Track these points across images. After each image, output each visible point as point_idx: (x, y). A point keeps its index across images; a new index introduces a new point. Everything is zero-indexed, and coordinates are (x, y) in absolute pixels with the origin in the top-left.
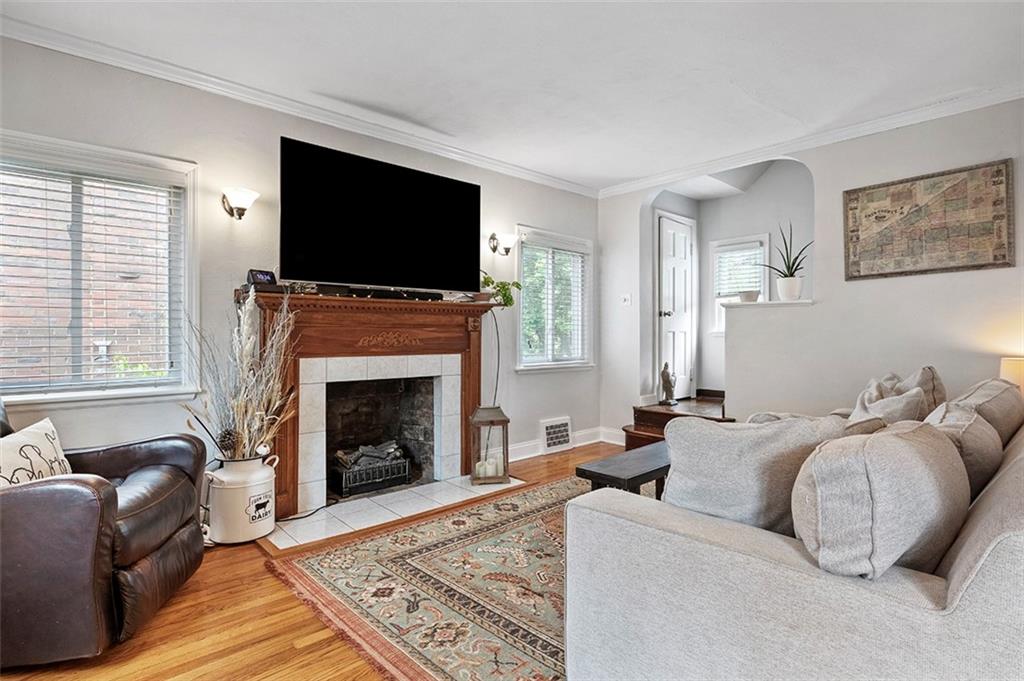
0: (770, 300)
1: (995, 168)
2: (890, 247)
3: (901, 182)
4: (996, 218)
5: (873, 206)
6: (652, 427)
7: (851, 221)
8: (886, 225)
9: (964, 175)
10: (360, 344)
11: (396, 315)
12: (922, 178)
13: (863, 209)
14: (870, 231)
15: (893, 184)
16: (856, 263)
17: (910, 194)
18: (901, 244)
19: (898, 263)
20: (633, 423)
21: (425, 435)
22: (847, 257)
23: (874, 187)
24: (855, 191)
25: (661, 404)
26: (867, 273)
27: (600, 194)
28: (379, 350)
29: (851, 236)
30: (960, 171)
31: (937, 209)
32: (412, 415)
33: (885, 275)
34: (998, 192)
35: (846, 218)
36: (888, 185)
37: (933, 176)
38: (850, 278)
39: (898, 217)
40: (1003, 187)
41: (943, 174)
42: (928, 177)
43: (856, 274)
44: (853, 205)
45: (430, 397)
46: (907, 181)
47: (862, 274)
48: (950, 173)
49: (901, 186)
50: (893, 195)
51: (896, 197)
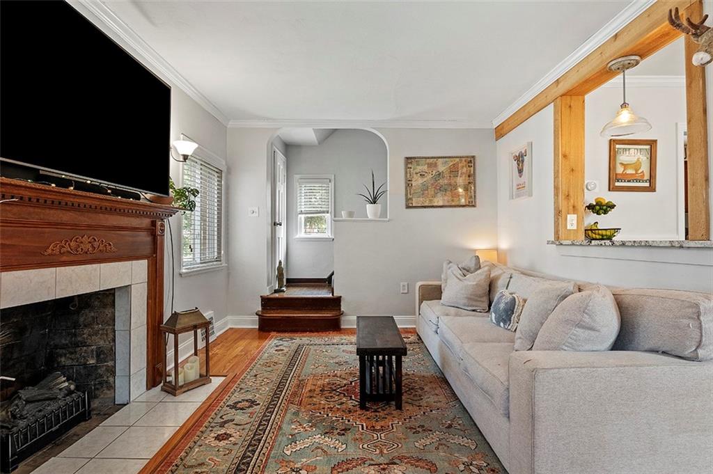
0: (335, 217)
1: (469, 159)
2: (426, 192)
3: (432, 158)
4: (469, 183)
5: (419, 168)
6: (278, 309)
7: (408, 175)
8: (425, 179)
9: (458, 160)
10: (49, 251)
11: (90, 215)
12: (441, 158)
13: (414, 169)
14: (417, 182)
15: (429, 158)
16: (411, 199)
17: (436, 165)
18: (431, 191)
19: (431, 201)
20: (260, 309)
21: (98, 356)
22: (406, 195)
23: (420, 158)
24: (411, 158)
25: (276, 291)
26: (416, 205)
27: (230, 123)
28: (72, 258)
29: (408, 184)
30: (457, 157)
31: (447, 175)
32: (75, 335)
33: (425, 207)
34: (470, 171)
35: (406, 173)
36: (426, 158)
37: (446, 157)
38: (408, 207)
39: (431, 176)
40: (472, 168)
41: (450, 157)
42: (444, 158)
43: (411, 205)
44: (409, 166)
45: (108, 311)
46: (435, 158)
47: (414, 205)
48: (452, 157)
49: (432, 160)
50: (428, 164)
51: (430, 165)
